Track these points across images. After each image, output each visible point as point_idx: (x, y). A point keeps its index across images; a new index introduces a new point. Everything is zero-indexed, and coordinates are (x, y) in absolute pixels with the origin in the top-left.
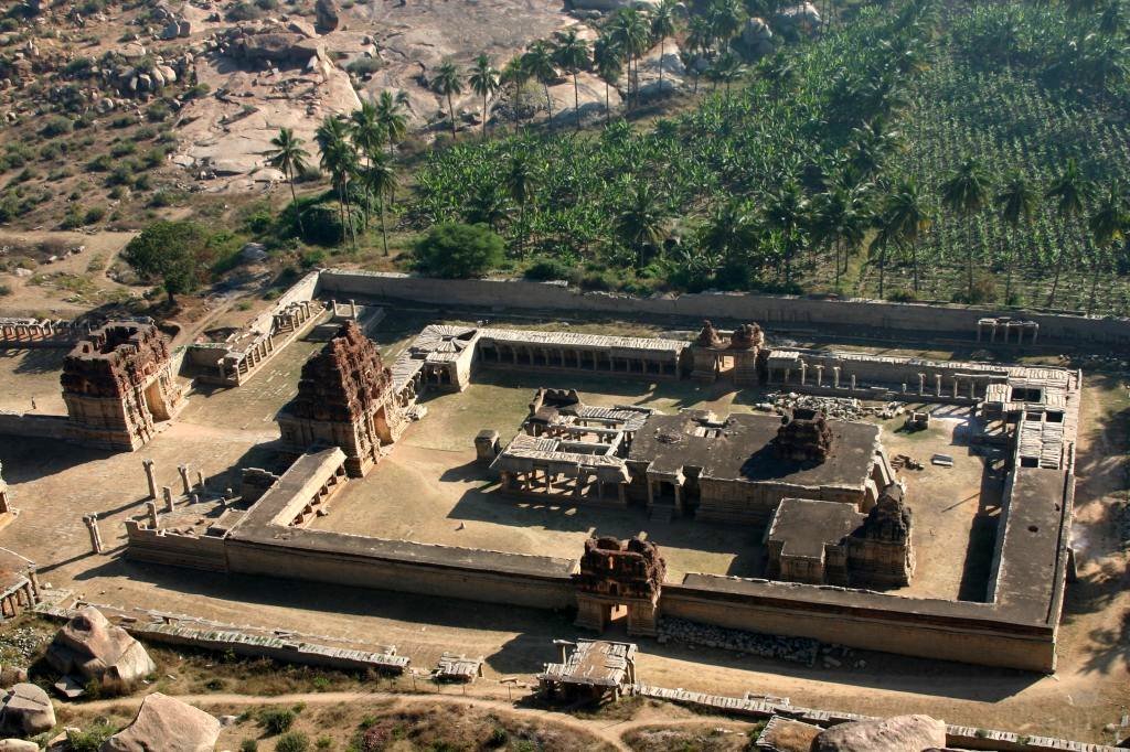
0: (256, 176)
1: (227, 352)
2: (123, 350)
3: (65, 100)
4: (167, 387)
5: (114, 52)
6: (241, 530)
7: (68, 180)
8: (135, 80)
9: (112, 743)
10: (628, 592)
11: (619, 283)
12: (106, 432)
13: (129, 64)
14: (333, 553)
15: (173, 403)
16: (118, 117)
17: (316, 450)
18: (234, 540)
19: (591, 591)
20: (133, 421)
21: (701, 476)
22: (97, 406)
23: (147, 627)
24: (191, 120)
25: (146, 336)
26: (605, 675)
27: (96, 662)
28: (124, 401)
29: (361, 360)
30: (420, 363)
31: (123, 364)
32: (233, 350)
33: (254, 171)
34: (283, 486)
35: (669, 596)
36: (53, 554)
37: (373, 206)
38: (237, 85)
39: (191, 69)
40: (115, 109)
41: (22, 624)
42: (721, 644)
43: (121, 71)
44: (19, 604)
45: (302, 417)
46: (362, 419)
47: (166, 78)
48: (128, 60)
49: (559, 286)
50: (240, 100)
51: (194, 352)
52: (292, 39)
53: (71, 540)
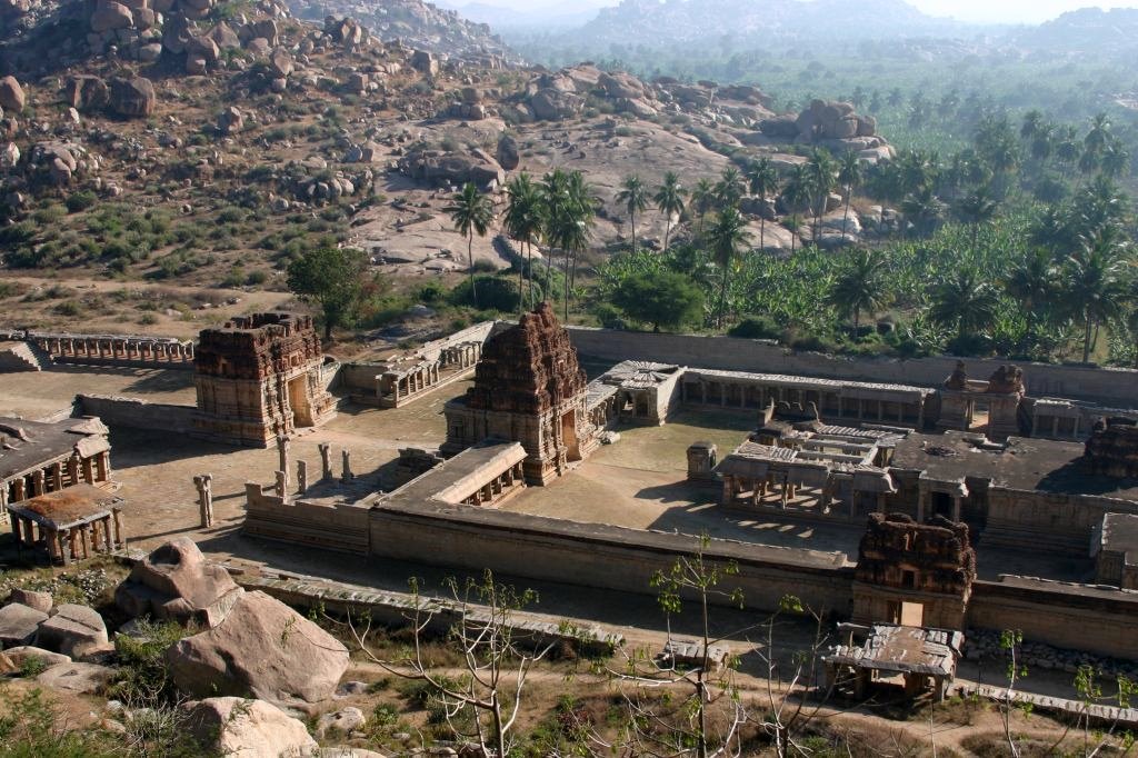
0: (427, 264)
1: (387, 369)
2: (270, 329)
3: (242, 199)
4: (315, 390)
5: (296, 162)
6: (392, 501)
7: (233, 252)
8: (313, 187)
9: (180, 647)
10: (930, 583)
11: (839, 347)
12: (238, 423)
13: (308, 173)
14: (511, 530)
15: (319, 409)
16: (293, 214)
17: (490, 444)
18: (383, 510)
19: (875, 582)
20: (270, 414)
21: (991, 485)
22: (231, 389)
23: (257, 581)
24: (366, 222)
25: (299, 322)
26: (926, 661)
27: (180, 602)
28: (264, 386)
29: (555, 346)
30: (614, 389)
31: (268, 345)
32: (393, 369)
33: (427, 260)
34: (448, 469)
35: (981, 598)
36: (152, 524)
37: (552, 289)
38: (414, 198)
39: (369, 184)
40: (289, 210)
41: (92, 566)
42: (1059, 665)
43: (300, 178)
44: (95, 549)
45: (477, 407)
46: (549, 416)
47: (344, 189)
48: (308, 170)
49: (769, 344)
50: (416, 210)
51: (349, 368)
52: (474, 163)
53: (176, 515)
